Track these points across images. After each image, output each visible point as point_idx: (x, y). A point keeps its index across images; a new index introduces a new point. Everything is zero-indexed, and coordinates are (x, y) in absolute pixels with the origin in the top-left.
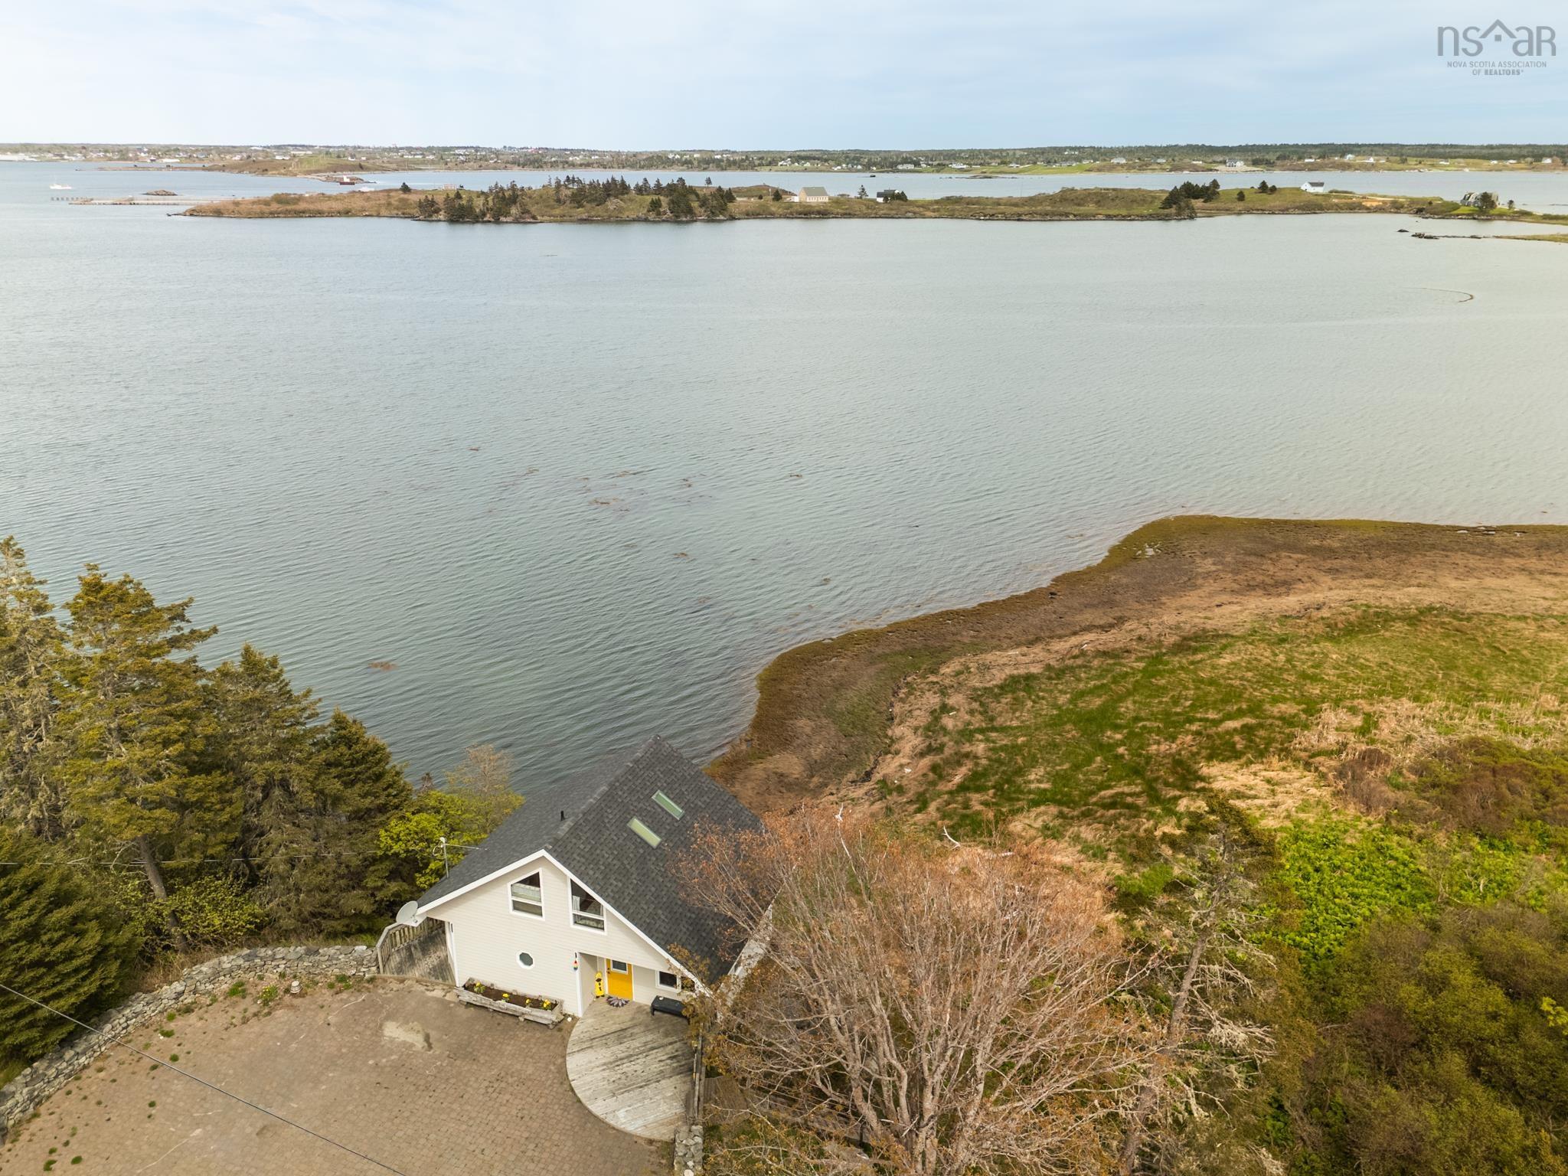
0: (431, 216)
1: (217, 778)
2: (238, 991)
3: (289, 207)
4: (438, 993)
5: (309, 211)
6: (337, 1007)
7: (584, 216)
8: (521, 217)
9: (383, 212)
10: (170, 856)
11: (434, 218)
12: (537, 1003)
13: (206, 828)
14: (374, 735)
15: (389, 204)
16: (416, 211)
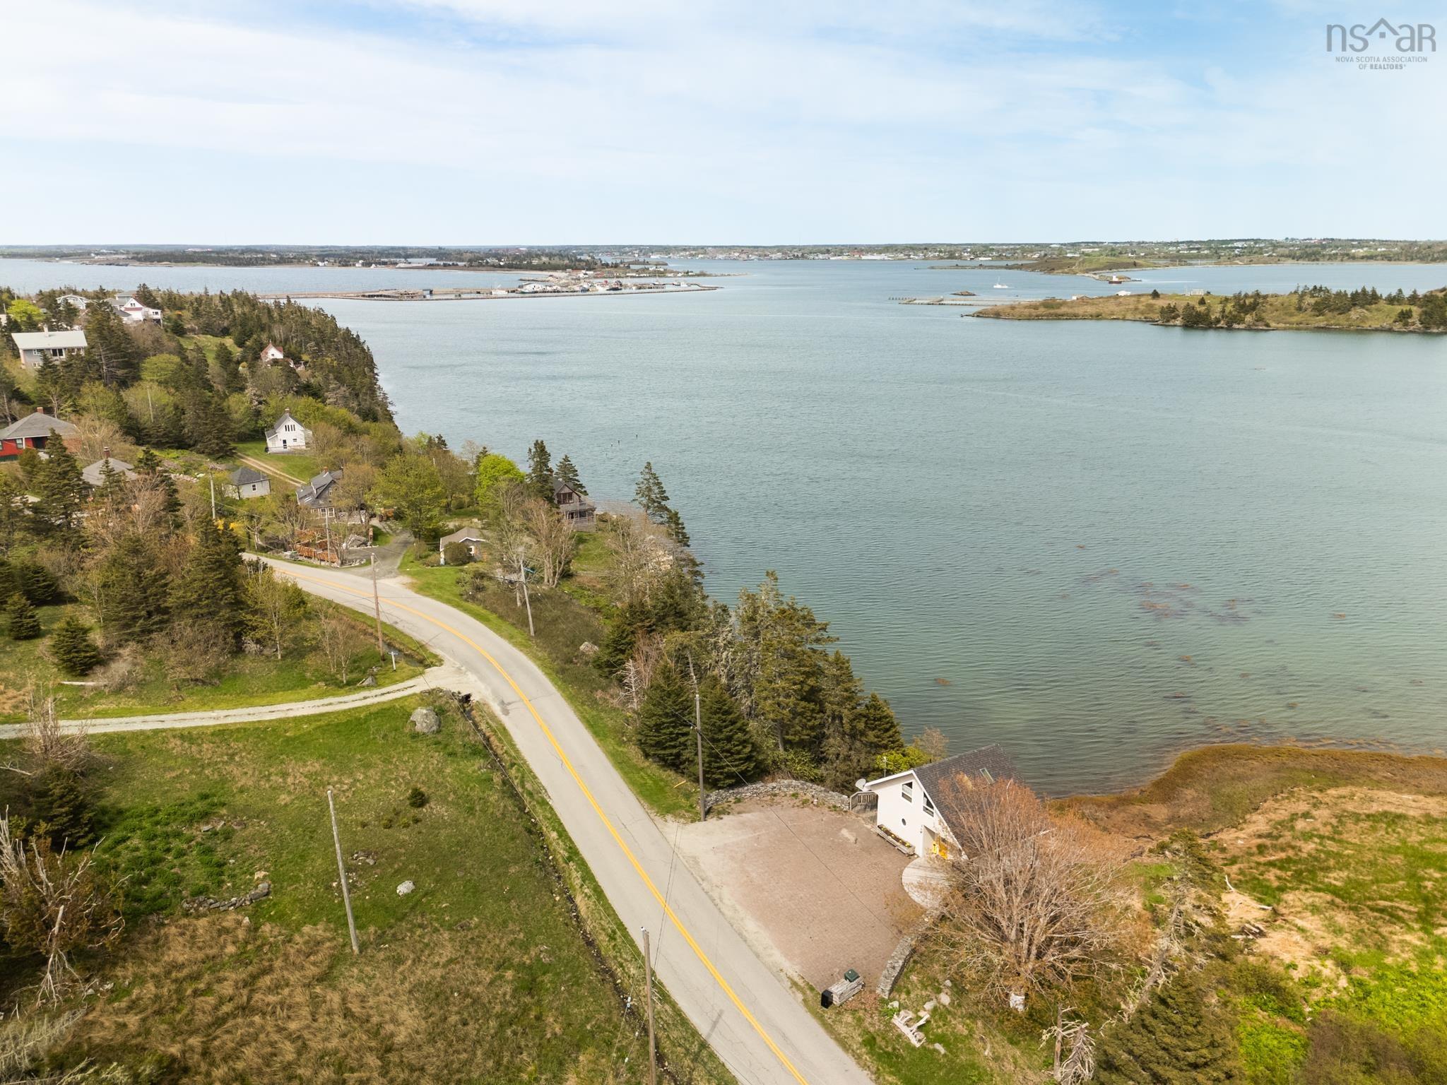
0: (1168, 321)
1: (812, 706)
2: (795, 795)
3: (1052, 311)
4: (869, 826)
5: (1067, 315)
6: (829, 815)
7: (1322, 325)
8: (1254, 325)
9: (1129, 316)
10: (787, 734)
11: (1171, 323)
12: (904, 843)
13: (804, 726)
14: (891, 711)
15: (1136, 309)
16: (1156, 316)
